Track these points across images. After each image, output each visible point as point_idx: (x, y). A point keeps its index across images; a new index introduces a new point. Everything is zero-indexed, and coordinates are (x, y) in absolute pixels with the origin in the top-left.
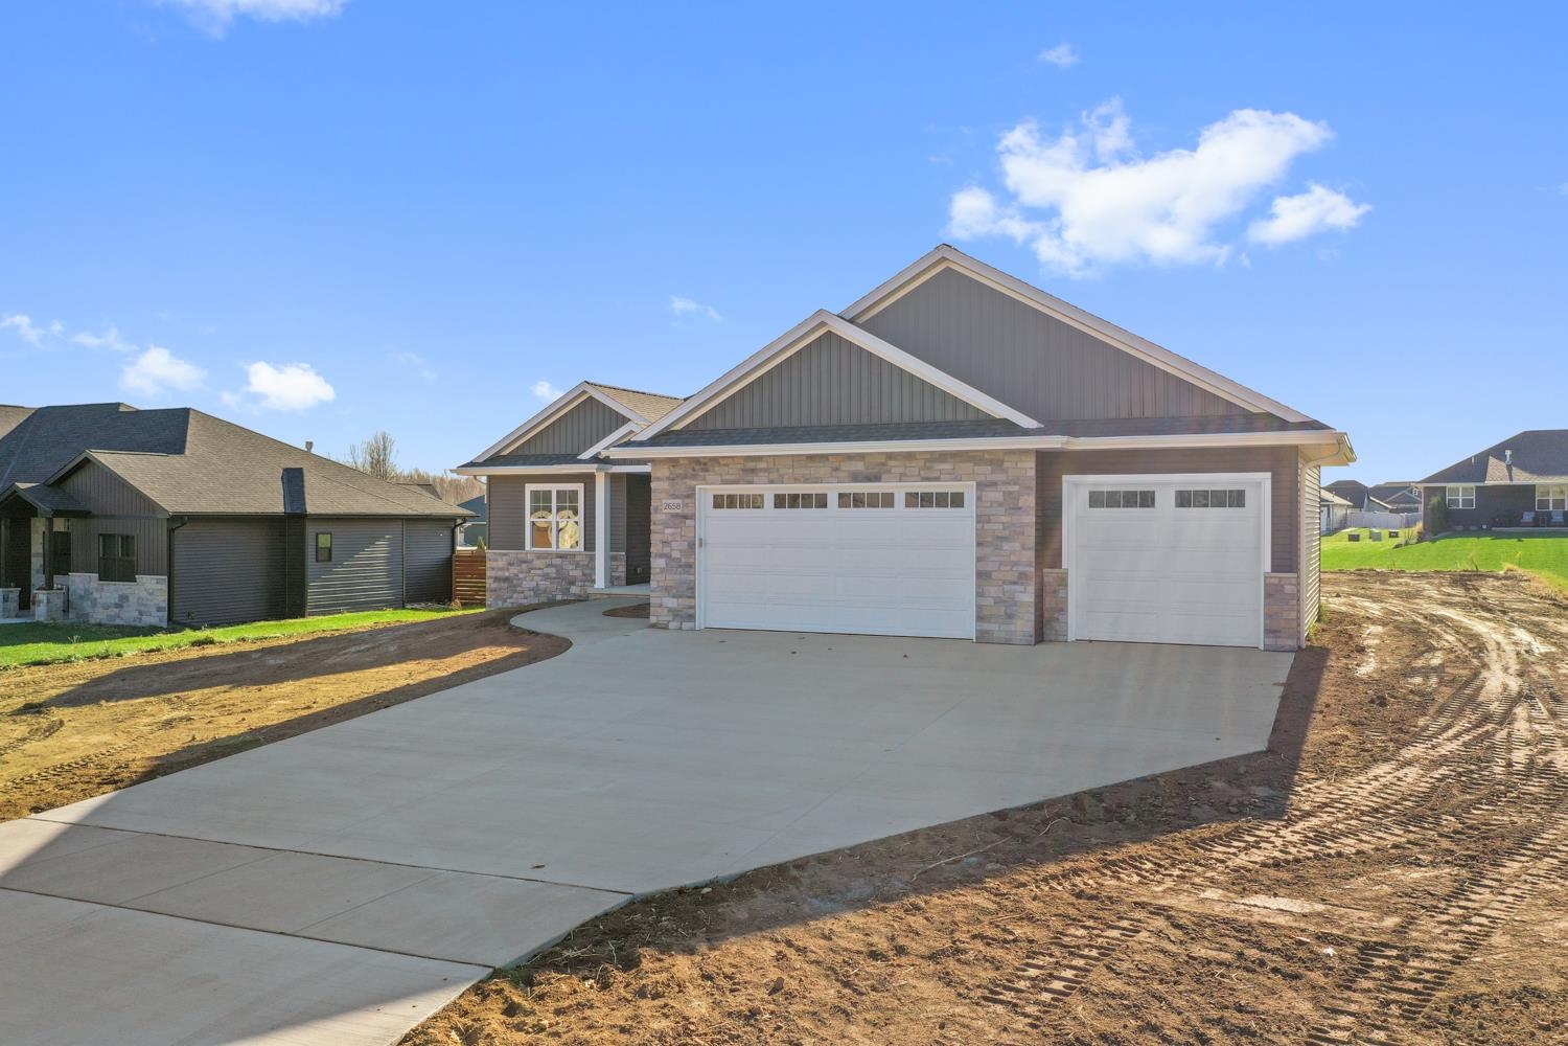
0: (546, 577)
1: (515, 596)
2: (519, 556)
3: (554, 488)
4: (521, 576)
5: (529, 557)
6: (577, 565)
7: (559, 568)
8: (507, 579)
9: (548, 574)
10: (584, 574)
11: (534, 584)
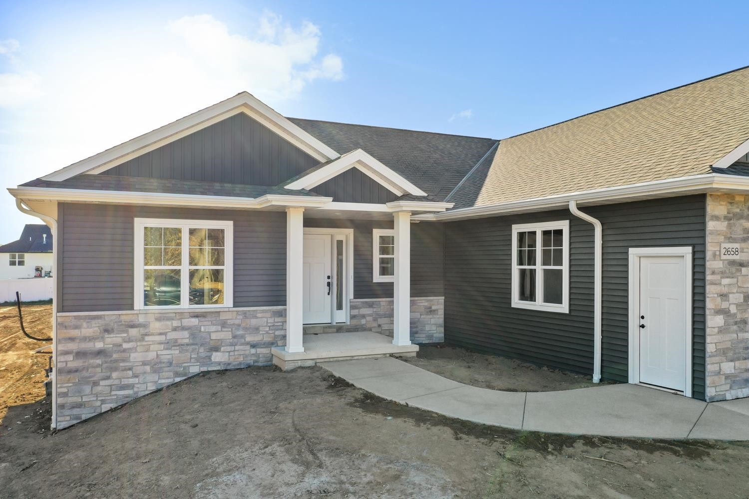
0: (170, 344)
1: (115, 375)
2: (123, 318)
3: (185, 225)
4: (125, 346)
5: (141, 319)
6: (224, 324)
7: (194, 332)
8: (100, 353)
9: (176, 340)
10: (234, 337)
11: (151, 355)
